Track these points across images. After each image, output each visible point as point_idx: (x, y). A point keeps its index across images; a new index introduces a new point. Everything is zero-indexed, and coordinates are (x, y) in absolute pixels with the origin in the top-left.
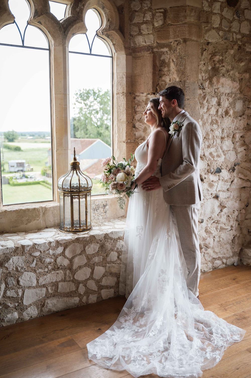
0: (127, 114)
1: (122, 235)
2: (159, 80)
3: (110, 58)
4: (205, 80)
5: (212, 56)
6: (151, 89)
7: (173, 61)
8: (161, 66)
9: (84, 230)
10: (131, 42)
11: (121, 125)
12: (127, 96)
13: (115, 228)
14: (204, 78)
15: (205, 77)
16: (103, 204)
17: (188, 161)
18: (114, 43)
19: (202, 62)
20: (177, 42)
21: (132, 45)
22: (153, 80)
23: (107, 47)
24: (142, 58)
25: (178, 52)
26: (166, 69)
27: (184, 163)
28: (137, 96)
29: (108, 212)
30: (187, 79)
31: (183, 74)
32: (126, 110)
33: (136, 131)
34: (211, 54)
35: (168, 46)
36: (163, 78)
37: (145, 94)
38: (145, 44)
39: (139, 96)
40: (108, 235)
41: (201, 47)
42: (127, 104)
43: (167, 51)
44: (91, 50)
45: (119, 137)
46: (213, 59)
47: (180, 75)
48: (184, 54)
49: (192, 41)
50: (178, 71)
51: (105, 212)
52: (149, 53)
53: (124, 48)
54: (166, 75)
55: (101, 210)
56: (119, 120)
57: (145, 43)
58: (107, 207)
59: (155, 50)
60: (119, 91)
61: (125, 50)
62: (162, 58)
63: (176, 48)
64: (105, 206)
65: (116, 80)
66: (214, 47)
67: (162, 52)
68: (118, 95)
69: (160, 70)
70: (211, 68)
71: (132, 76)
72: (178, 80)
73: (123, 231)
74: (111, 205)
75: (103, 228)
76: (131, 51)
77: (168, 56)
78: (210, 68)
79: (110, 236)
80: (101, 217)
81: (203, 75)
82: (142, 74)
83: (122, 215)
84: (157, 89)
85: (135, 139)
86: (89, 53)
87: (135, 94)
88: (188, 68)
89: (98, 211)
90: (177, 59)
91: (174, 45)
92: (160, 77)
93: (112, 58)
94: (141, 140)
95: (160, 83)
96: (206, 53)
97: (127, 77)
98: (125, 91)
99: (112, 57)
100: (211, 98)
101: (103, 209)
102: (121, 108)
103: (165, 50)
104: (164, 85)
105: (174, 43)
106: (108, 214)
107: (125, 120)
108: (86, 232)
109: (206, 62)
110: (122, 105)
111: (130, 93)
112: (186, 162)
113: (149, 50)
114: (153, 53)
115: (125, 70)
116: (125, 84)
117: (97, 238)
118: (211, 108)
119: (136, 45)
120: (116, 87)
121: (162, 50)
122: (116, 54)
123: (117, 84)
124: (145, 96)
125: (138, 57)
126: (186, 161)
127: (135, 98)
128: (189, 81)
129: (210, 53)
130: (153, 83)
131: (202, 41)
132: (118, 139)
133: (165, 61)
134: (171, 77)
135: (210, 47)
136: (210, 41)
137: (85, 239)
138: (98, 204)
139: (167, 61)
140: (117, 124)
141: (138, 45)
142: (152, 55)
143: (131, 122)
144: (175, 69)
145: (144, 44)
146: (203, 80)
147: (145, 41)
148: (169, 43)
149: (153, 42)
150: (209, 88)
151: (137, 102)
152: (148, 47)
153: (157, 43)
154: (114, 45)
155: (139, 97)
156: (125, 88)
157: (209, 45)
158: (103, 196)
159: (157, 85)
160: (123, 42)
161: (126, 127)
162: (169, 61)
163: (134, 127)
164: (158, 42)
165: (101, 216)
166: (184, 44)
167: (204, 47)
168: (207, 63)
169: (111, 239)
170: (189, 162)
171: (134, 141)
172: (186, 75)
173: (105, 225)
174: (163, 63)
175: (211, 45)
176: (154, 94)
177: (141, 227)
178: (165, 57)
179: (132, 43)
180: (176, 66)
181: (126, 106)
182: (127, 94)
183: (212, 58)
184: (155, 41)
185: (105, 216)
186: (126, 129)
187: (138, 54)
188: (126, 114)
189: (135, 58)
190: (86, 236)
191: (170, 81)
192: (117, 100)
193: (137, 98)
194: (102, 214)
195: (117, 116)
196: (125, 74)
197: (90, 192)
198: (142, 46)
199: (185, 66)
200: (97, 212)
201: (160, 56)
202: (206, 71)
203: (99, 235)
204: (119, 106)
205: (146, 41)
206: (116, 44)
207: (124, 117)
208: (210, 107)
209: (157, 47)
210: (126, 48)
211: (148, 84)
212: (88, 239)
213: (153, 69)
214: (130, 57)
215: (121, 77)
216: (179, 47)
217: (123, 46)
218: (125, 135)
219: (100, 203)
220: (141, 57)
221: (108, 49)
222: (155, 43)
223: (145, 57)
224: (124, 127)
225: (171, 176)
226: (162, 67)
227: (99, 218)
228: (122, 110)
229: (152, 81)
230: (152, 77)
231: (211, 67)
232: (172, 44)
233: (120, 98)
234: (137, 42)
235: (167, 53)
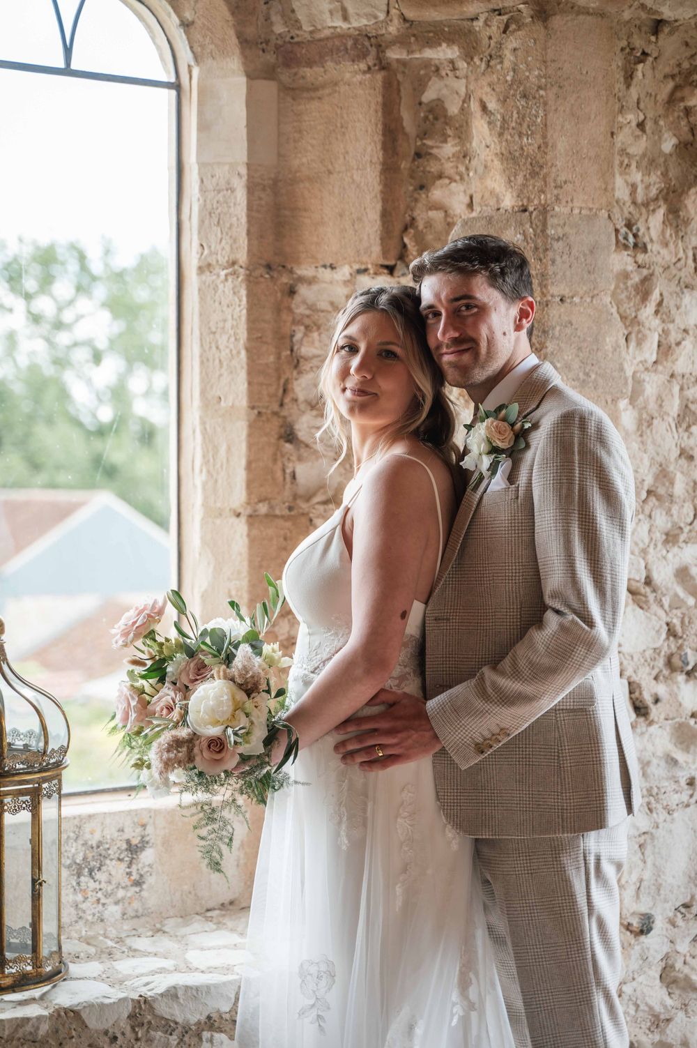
0: (254, 371)
1: (225, 1007)
2: (416, 200)
3: (165, 91)
4: (646, 205)
5: (677, 88)
6: (376, 249)
7: (484, 108)
8: (424, 135)
9: (22, 982)
10: (272, 12)
11: (224, 429)
12: (251, 281)
13: (190, 969)
14: (640, 197)
15: (647, 187)
16: (128, 842)
18: (188, 15)
19: (630, 117)
20: (505, 18)
21: (279, 28)
22: (385, 201)
23: (153, 38)
24: (327, 91)
25: (507, 64)
26: (449, 149)
28: (301, 279)
29: (150, 880)
30: (557, 199)
31: (534, 174)
32: (247, 350)
33: (300, 459)
34: (673, 77)
35: (461, 35)
36: (437, 194)
37: (345, 272)
38: (345, 26)
39: (310, 281)
40: (151, 1009)
41: (624, 43)
42: (253, 322)
43: (452, 62)
44: (68, 51)
45: (211, 487)
46: (682, 99)
47: (520, 179)
48: (539, 77)
49: (578, 13)
50: (511, 159)
51: (138, 883)
52: (363, 66)
53: (234, 40)
54: (452, 180)
55: (117, 870)
56: (210, 403)
57: (345, 18)
58: (147, 856)
59: (394, 54)
60: (211, 253)
61: (243, 53)
62: (429, 96)
63: (500, 46)
64: (134, 850)
65: (194, 200)
66: (687, 44)
67: (427, 64)
68: (208, 277)
69: (418, 155)
70: (676, 146)
71: (276, 182)
72: (508, 201)
73: (230, 982)
74: (166, 843)
75: (124, 966)
76: (271, 58)
77: (461, 86)
78: (668, 145)
79: (163, 1009)
80: (113, 911)
81: (637, 176)
82: (330, 172)
83: (226, 898)
84: (405, 246)
85: (295, 497)
86: (62, 65)
87: (291, 271)
88: (562, 144)
89: (98, 875)
90: (503, 101)
91: (487, 30)
92: (422, 187)
93: (174, 93)
94: (326, 502)
95: (422, 216)
96: (649, 73)
97: (251, 189)
98: (242, 257)
99: (177, 86)
100: (679, 295)
101: (123, 866)
102: (223, 341)
103: (445, 53)
104: (439, 226)
105: (486, 24)
106: (154, 893)
107: (243, 402)
108: (36, 992)
109: (650, 115)
110: (229, 324)
111: (269, 267)
112: (559, 612)
113: (363, 55)
114: (383, 68)
115: (240, 153)
116: (244, 220)
117: (93, 1023)
118: (678, 344)
119: (300, 28)
120: (195, 237)
121: (429, 53)
122: (196, 71)
123: (202, 222)
124: (346, 283)
125: (308, 90)
126: (558, 606)
127: (292, 292)
128: (566, 210)
129: (667, 70)
130: (385, 215)
131: (627, 15)
132: (206, 498)
133: (445, 110)
134: (475, 186)
135: (669, 45)
136: (667, 13)
137: (28, 1028)
138: (97, 837)
139: (453, 109)
140: (203, 423)
141: (307, 27)
142: (379, 77)
143: (275, 414)
144: (496, 147)
145: (339, 23)
146: (634, 203)
147: (344, 10)
148: (465, 23)
149: (382, 16)
150: (667, 245)
151: (301, 310)
152: (356, 41)
153: (405, 20)
154: (186, 25)
155: (315, 287)
156: (243, 241)
157: (661, 36)
158: (123, 796)
159: (406, 229)
160: (233, 14)
161: (250, 435)
162: (462, 109)
163: (289, 435)
164: (410, 14)
165: (116, 903)
166: (539, 27)
167: (638, 42)
168: (656, 122)
169: (168, 1026)
170: (575, 611)
171: (290, 509)
172: (550, 180)
173: (134, 952)
174: (436, 118)
175: (671, 33)
176: (391, 270)
177: (323, 967)
178: (445, 91)
179: (276, 18)
180: (501, 135)
181: (250, 330)
182: (250, 270)
183: (678, 94)
184: (393, 12)
185: (136, 905)
186: (250, 446)
187: (307, 72)
188: (249, 373)
189: (293, 92)
190: (33, 1011)
191: (470, 206)
192: (202, 299)
193: (303, 290)
194: (121, 893)
195: (202, 380)
196: (244, 171)
197: (58, 777)
198: (327, 33)
199: (544, 137)
200: (92, 885)
201: (420, 85)
202: (652, 162)
203: (102, 1006)
204: (209, 333)
205: (351, 10)
206: (199, 23)
207: (236, 389)
208: (674, 336)
209: (401, 41)
210: (245, 43)
211: (360, 219)
212: (44, 1028)
213: (385, 148)
214: (269, 89)
215: (223, 185)
216: (512, 42)
217: (231, 32)
218: (240, 476)
219: (111, 833)
220: (323, 86)
221: (158, 48)
222: (396, 21)
223: (343, 88)
224: (237, 433)
225: (490, 690)
226: (431, 138)
227: (106, 914)
228: (225, 353)
229: (379, 206)
230: (378, 188)
231: (674, 141)
232: (478, 25)
233: (216, 289)
234: (301, 15)
235: (454, 69)
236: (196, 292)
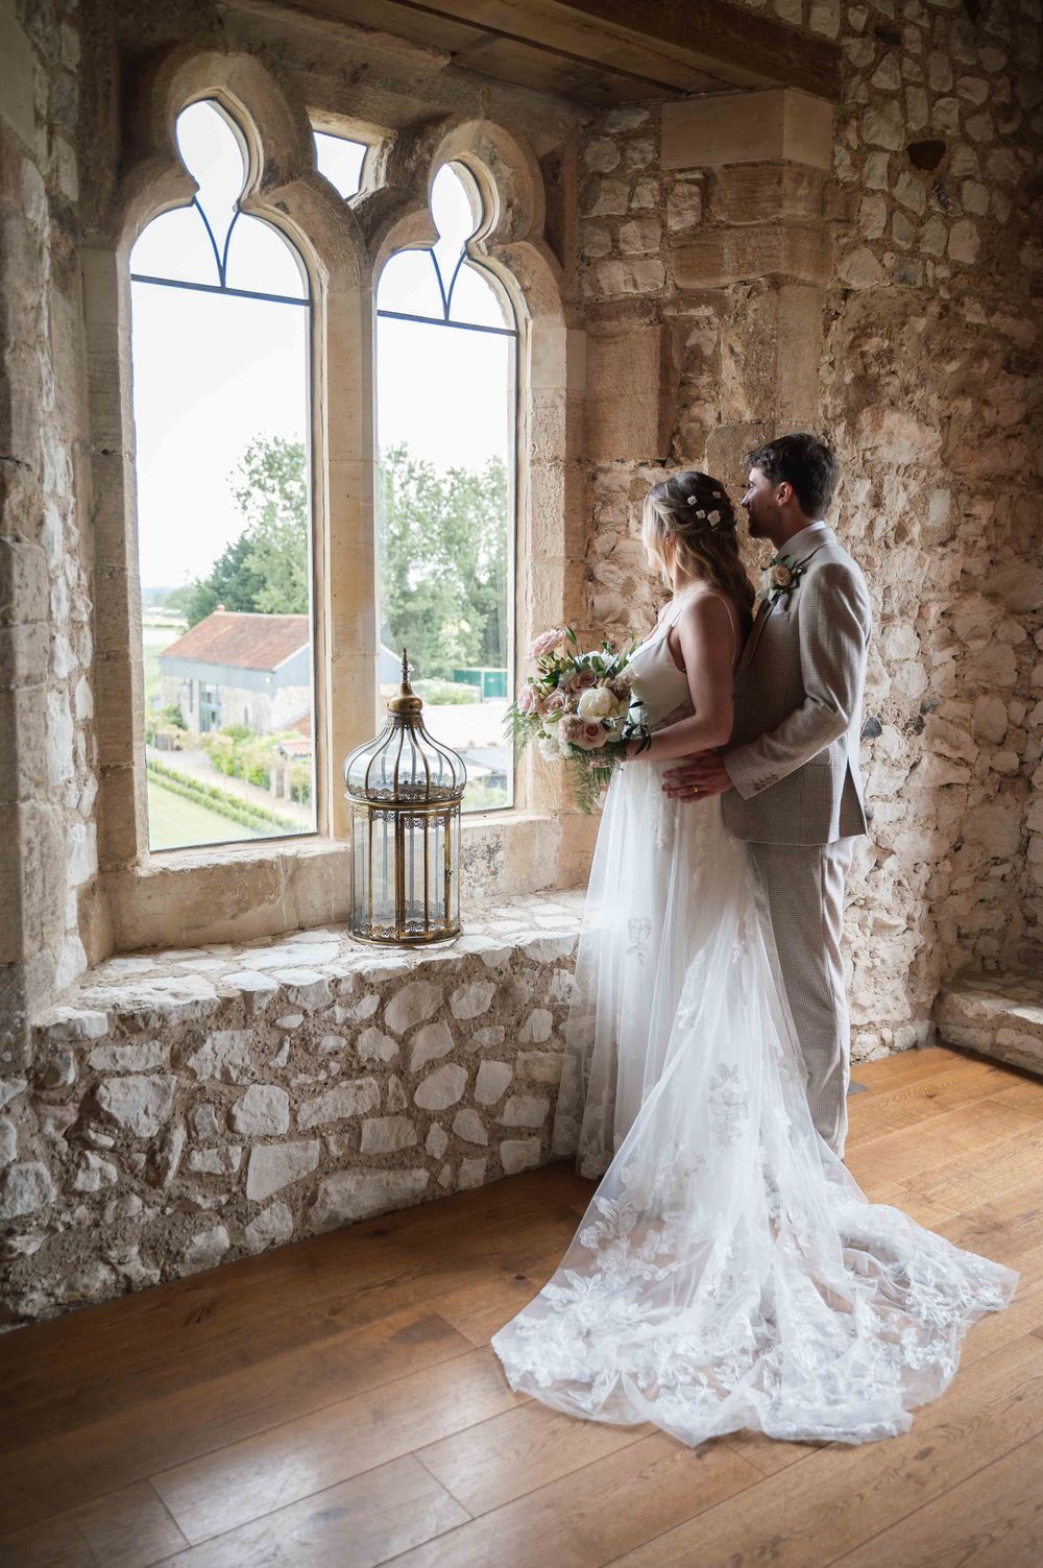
0: (569, 533)
1: (568, 953)
2: (681, 415)
3: (505, 338)
4: (834, 420)
5: (855, 338)
6: (654, 449)
7: (732, 351)
8: (686, 369)
9: (439, 937)
10: (583, 281)
11: (548, 572)
12: (568, 471)
13: (540, 928)
14: (829, 415)
15: (834, 407)
16: (488, 846)
17: (822, 697)
18: (527, 283)
19: (827, 358)
20: (748, 287)
21: (588, 293)
22: (660, 415)
23: (499, 299)
24: (622, 338)
25: (749, 320)
26: (705, 379)
27: (810, 706)
28: (601, 470)
29: (502, 872)
30: (782, 415)
31: (767, 398)
32: (565, 518)
33: (597, 593)
34: (854, 330)
35: (716, 300)
36: (696, 411)
37: (631, 464)
38: (635, 292)
39: (607, 471)
40: (524, 954)
41: (824, 306)
42: (569, 498)
43: (708, 318)
44: (447, 307)
45: (539, 612)
46: (860, 346)
47: (757, 401)
48: (772, 329)
49: (799, 284)
50: (751, 387)
51: (494, 873)
52: (647, 320)
53: (559, 301)
54: (706, 401)
55: (481, 864)
56: (539, 554)
57: (635, 286)
58: (500, 856)
59: (668, 312)
60: (540, 451)
61: (564, 311)
62: (691, 342)
63: (744, 307)
64: (491, 851)
65: (529, 413)
66: (864, 307)
67: (690, 319)
68: (537, 468)
69: (683, 384)
70: (853, 379)
71: (584, 401)
72: (748, 416)
73: (572, 937)
74: (511, 847)
75: (498, 927)
76: (582, 314)
77: (714, 335)
78: (848, 378)
79: (531, 954)
80: (479, 891)
81: (828, 400)
82: (622, 395)
83: (548, 884)
84: (673, 447)
85: (594, 618)
86: (443, 318)
87: (594, 464)
88: (786, 376)
89: (470, 868)
90: (746, 346)
91: (734, 295)
92: (685, 406)
93: (514, 338)
94: (614, 622)
95: (684, 426)
96: (839, 328)
97: (569, 406)
98: (562, 454)
99: (516, 334)
100: (853, 482)
101: (485, 862)
102: (548, 512)
103: (704, 312)
104: (697, 433)
105: (734, 291)
106: (503, 881)
107: (562, 554)
108: (447, 943)
109: (838, 357)
110: (552, 501)
111: (579, 461)
112: (814, 700)
113: (647, 313)
114: (660, 322)
115: (561, 382)
116: (564, 428)
117: (489, 963)
118: (853, 516)
119: (603, 293)
120: (529, 440)
121: (693, 312)
122: (531, 323)
123: (534, 429)
124: (631, 472)
125: (607, 337)
126: (814, 696)
127: (594, 478)
128: (788, 423)
129: (851, 325)
130: (661, 425)
131: (828, 287)
132: (535, 619)
133: (702, 353)
134: (724, 407)
135: (853, 307)
136: (854, 285)
137: (450, 966)
138: (470, 843)
139: (708, 351)
140: (534, 568)
141: (608, 293)
142: (658, 328)
143: (581, 561)
144: (740, 379)
145: (631, 290)
146: (826, 418)
147: (635, 281)
148: (720, 291)
149: (661, 285)
150: (846, 448)
151: (600, 491)
152: (642, 303)
153: (677, 288)
154: (525, 290)
155: (610, 475)
156: (563, 443)
157: (849, 301)
158: (481, 816)
159: (674, 435)
160: (558, 282)
161: (566, 576)
162: (714, 351)
163: (590, 577)
164: (681, 284)
165: (481, 886)
166: (774, 293)
167: (833, 305)
168: (841, 362)
169: (534, 965)
170: (825, 700)
171: (591, 626)
172: (778, 401)
173: (499, 918)
174: (695, 358)
175: (855, 299)
176: (663, 464)
177: (643, 923)
178: (702, 339)
179: (586, 286)
180: (744, 370)
181: (567, 504)
182: (568, 461)
183: (857, 342)
184: (669, 282)
185: (493, 887)
186: (566, 584)
187: (607, 324)
188: (566, 534)
189: (597, 339)
190: (450, 955)
191: (719, 419)
192: (534, 483)
193: (602, 478)
194: (484, 880)
195: (533, 538)
196: (564, 394)
197: (459, 804)
198: (622, 296)
199: (775, 372)
200: (466, 874)
201: (685, 335)
202: (838, 390)
203: (494, 952)
204: (539, 506)
205: (639, 281)
206: (534, 289)
207: (557, 545)
208: (850, 511)
209: (674, 303)
210: (566, 303)
211: (643, 428)
212: (459, 966)
213: (661, 379)
214: (581, 335)
215: (549, 403)
216: (753, 305)
217: (557, 296)
218: (559, 604)
219: (478, 840)
220: (618, 335)
221: (502, 306)
222: (671, 289)
223: (632, 336)
224: (557, 576)
225: (766, 750)
226: (692, 371)
227: (475, 893)
228: (549, 521)
229: (657, 419)
230: (656, 406)
231: (852, 375)
232: (728, 292)
233: (543, 476)
234: (604, 284)
235: (710, 323)
236: (529, 481)
